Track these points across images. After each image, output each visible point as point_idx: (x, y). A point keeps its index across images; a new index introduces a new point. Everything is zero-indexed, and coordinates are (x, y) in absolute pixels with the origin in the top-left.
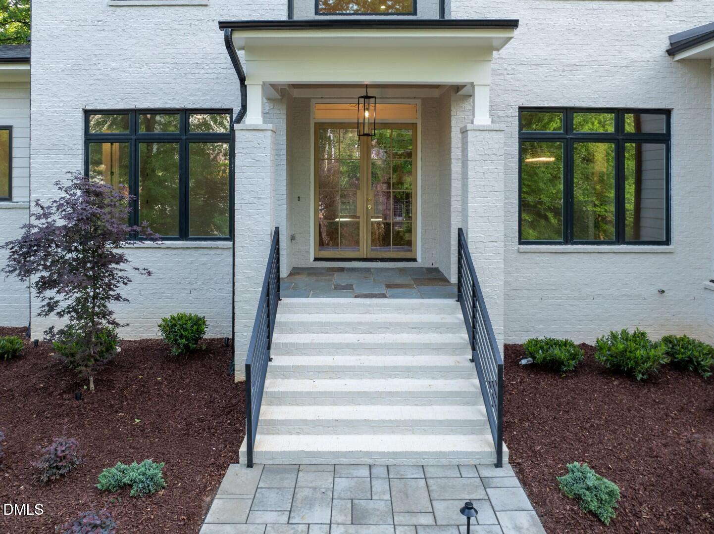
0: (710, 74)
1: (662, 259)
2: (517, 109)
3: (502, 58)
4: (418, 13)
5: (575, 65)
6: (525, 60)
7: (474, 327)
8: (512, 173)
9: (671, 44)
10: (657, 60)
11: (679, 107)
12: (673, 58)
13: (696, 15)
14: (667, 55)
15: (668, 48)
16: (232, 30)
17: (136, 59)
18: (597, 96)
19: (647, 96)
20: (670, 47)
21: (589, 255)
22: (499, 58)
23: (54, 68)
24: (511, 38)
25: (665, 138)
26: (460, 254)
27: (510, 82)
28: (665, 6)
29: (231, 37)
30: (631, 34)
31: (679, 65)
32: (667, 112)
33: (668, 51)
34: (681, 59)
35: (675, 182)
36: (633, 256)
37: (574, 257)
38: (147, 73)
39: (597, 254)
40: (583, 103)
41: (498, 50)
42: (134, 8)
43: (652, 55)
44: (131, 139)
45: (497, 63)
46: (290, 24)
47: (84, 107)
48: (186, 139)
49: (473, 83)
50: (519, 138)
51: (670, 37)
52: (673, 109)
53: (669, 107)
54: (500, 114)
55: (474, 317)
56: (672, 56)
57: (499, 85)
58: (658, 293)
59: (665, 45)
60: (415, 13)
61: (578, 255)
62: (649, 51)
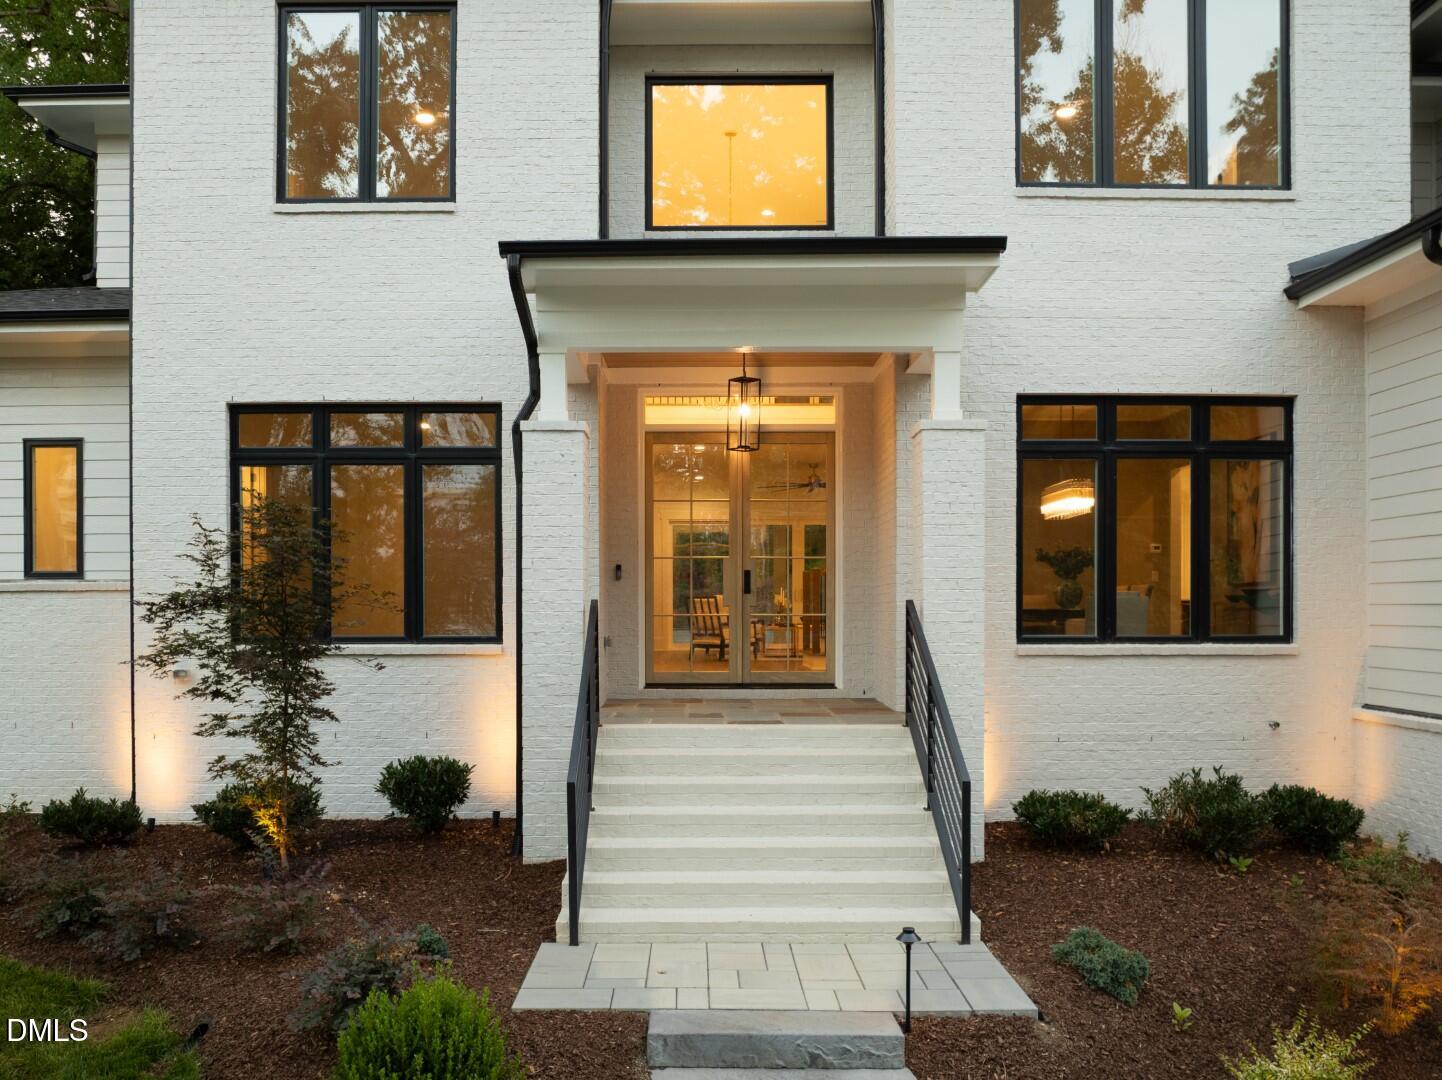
0: (1363, 333)
1: (1276, 666)
2: (1014, 399)
3: (986, 306)
4: (836, 227)
5: (1119, 317)
6: (1030, 310)
7: (931, 752)
8: (1006, 514)
9: (1293, 278)
10: (1267, 307)
11: (1308, 392)
12: (1297, 304)
13: (1336, 226)
14: (1285, 297)
15: (1286, 286)
16: (521, 257)
17: (324, 310)
18: (1160, 374)
19: (1252, 372)
20: (1290, 284)
21: (1142, 661)
22: (981, 307)
23: (173, 327)
24: (995, 268)
25: (1283, 450)
26: (909, 645)
27: (1002, 349)
28: (1281, 210)
29: (520, 268)
30: (1221, 261)
31: (1308, 318)
32: (1287, 403)
33: (1287, 291)
34: (1308, 306)
35: (1300, 529)
36: (1222, 662)
37: (1116, 664)
38: (344, 337)
39: (1157, 660)
40: (1132, 386)
41: (976, 290)
42: (320, 217)
43: (1257, 298)
44: (316, 458)
45: (978, 317)
46: (603, 248)
47: (229, 400)
48: (416, 458)
49: (932, 348)
50: (1018, 451)
51: (1292, 267)
52: (1296, 396)
53: (1289, 393)
54: (983, 408)
55: (931, 735)
56: (1295, 301)
57: (983, 355)
58: (1270, 728)
59: (1283, 280)
60: (830, 226)
61: (1125, 661)
62: (1253, 291)
